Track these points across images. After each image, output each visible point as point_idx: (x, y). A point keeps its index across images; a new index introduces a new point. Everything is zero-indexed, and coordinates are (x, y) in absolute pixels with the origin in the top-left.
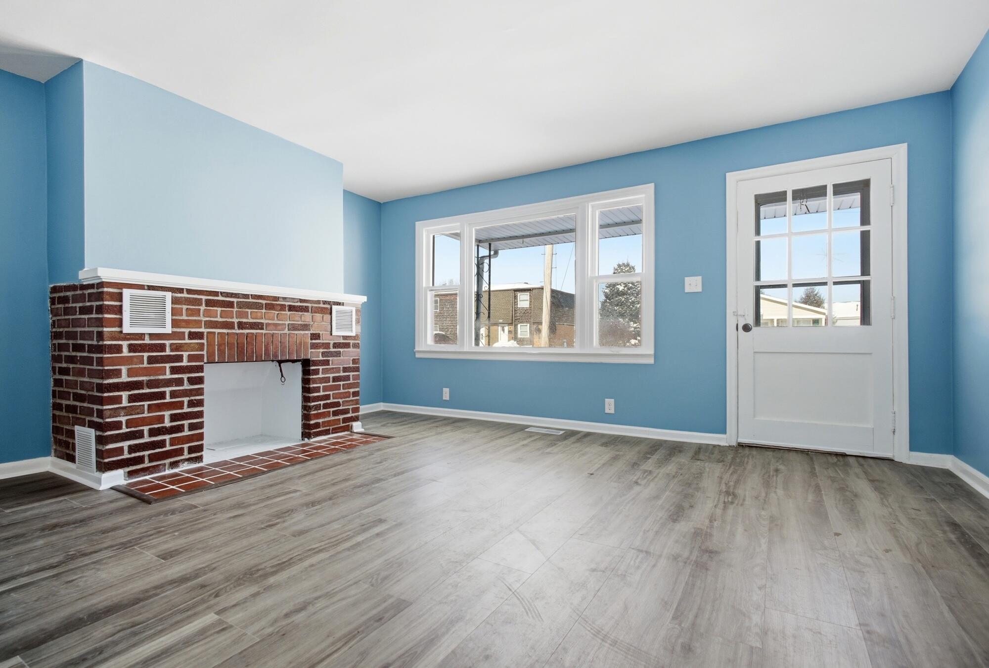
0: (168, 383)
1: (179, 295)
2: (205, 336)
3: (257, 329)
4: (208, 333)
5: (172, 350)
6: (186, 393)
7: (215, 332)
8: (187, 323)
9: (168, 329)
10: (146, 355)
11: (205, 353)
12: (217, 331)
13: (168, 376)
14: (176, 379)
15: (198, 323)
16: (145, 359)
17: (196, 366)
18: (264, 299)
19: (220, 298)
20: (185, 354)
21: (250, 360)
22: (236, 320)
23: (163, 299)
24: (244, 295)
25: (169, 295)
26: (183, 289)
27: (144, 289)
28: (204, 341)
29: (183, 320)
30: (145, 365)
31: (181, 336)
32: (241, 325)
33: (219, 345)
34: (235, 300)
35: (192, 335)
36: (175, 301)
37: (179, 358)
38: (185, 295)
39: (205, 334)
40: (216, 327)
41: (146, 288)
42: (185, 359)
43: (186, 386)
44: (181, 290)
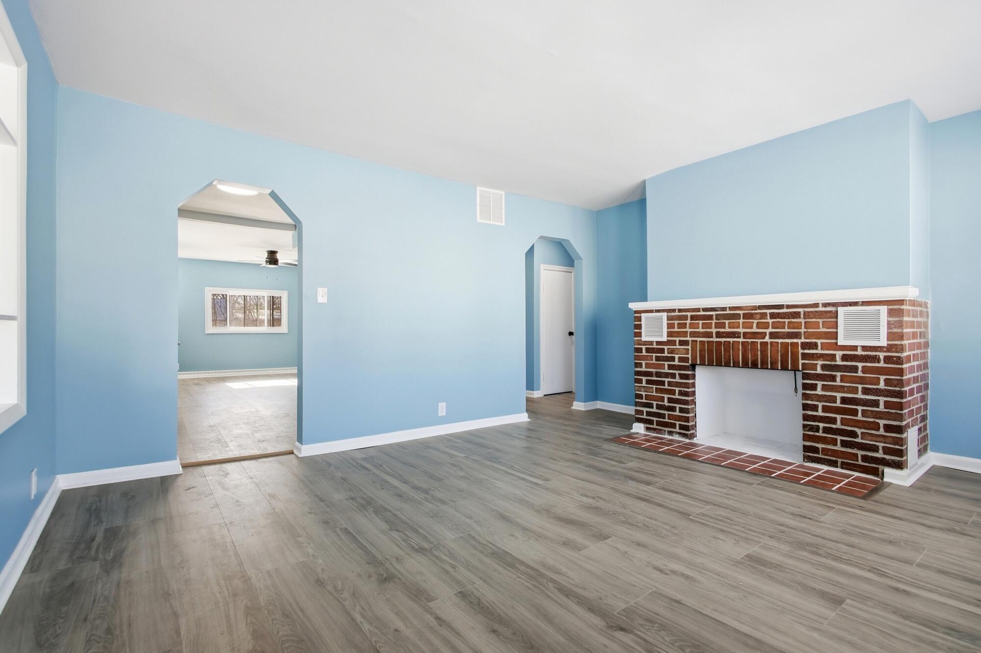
0: (667, 375)
1: (673, 314)
2: (690, 344)
3: (734, 338)
4: (692, 341)
5: (668, 353)
6: (678, 385)
7: (697, 341)
8: (678, 334)
9: (664, 338)
10: (654, 355)
11: (689, 356)
12: (699, 339)
13: (666, 370)
14: (671, 373)
15: (685, 334)
16: (654, 357)
17: (685, 365)
18: (742, 310)
19: (702, 313)
20: (677, 356)
21: (727, 365)
22: (714, 330)
23: (661, 318)
24: (722, 308)
25: (665, 315)
26: (675, 310)
27: (653, 312)
28: (689, 347)
29: (675, 331)
30: (654, 361)
31: (673, 343)
32: (719, 335)
33: (700, 351)
34: (713, 313)
35: (682, 343)
36: (669, 318)
37: (673, 359)
38: (677, 313)
39: (690, 342)
40: (698, 337)
41: (654, 311)
42: (677, 360)
43: (678, 379)
44: (674, 311)
